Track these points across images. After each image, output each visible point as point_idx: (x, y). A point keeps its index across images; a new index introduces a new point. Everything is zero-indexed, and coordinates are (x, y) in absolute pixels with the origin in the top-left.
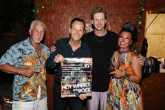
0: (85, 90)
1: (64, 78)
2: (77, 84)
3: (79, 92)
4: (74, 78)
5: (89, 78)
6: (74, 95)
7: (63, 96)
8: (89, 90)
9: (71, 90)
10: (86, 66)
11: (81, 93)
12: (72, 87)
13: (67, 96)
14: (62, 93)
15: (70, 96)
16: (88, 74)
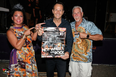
0: (60, 53)
1: (44, 43)
2: (53, 47)
3: (55, 53)
4: (51, 43)
5: (63, 43)
6: (51, 56)
7: (43, 57)
8: (63, 52)
9: (49, 52)
10: (61, 34)
11: (57, 55)
12: (50, 50)
13: (46, 57)
14: (42, 54)
15: (48, 57)
16: (62, 40)
